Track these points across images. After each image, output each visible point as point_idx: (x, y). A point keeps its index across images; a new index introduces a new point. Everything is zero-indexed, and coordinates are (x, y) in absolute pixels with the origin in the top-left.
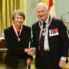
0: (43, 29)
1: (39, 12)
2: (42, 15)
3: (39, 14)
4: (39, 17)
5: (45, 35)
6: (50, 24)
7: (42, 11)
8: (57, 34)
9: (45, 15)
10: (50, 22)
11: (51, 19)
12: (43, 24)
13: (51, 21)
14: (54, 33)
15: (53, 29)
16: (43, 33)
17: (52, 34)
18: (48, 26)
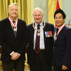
0: (37, 30)
2: (38, 18)
3: (36, 17)
5: (40, 35)
7: (39, 15)
9: (40, 19)
10: (44, 25)
16: (38, 34)
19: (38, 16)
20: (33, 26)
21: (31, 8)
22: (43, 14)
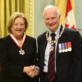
1: (48, 19)
2: (52, 23)
4: (48, 26)
6: (60, 36)
8: (70, 49)
10: (61, 33)
11: (63, 29)
12: (51, 35)
13: (63, 31)
14: (65, 48)
15: (65, 43)
17: (62, 49)
18: (58, 37)
19: (50, 19)
20: (47, 35)
21: (30, 5)
22: (60, 15)
